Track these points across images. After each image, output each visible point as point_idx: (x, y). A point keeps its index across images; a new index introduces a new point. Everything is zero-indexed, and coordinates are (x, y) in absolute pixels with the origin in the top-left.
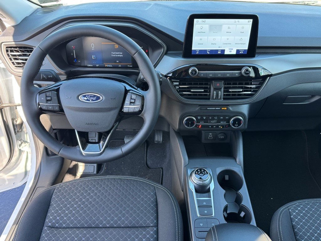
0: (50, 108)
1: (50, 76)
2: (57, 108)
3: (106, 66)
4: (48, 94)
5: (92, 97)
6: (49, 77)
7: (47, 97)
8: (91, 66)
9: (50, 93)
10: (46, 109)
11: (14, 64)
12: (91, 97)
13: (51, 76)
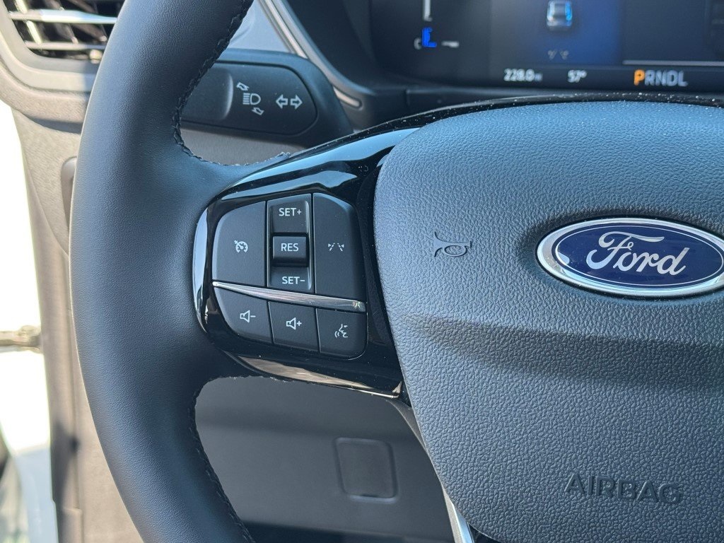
0: (293, 324)
1: (289, 97)
2: (342, 332)
3: (637, 80)
4: (285, 212)
5: (651, 248)
6: (281, 102)
7: (273, 234)
8: (530, 76)
9: (300, 205)
10: (262, 332)
11: (26, 36)
12: (640, 248)
13: (297, 102)
